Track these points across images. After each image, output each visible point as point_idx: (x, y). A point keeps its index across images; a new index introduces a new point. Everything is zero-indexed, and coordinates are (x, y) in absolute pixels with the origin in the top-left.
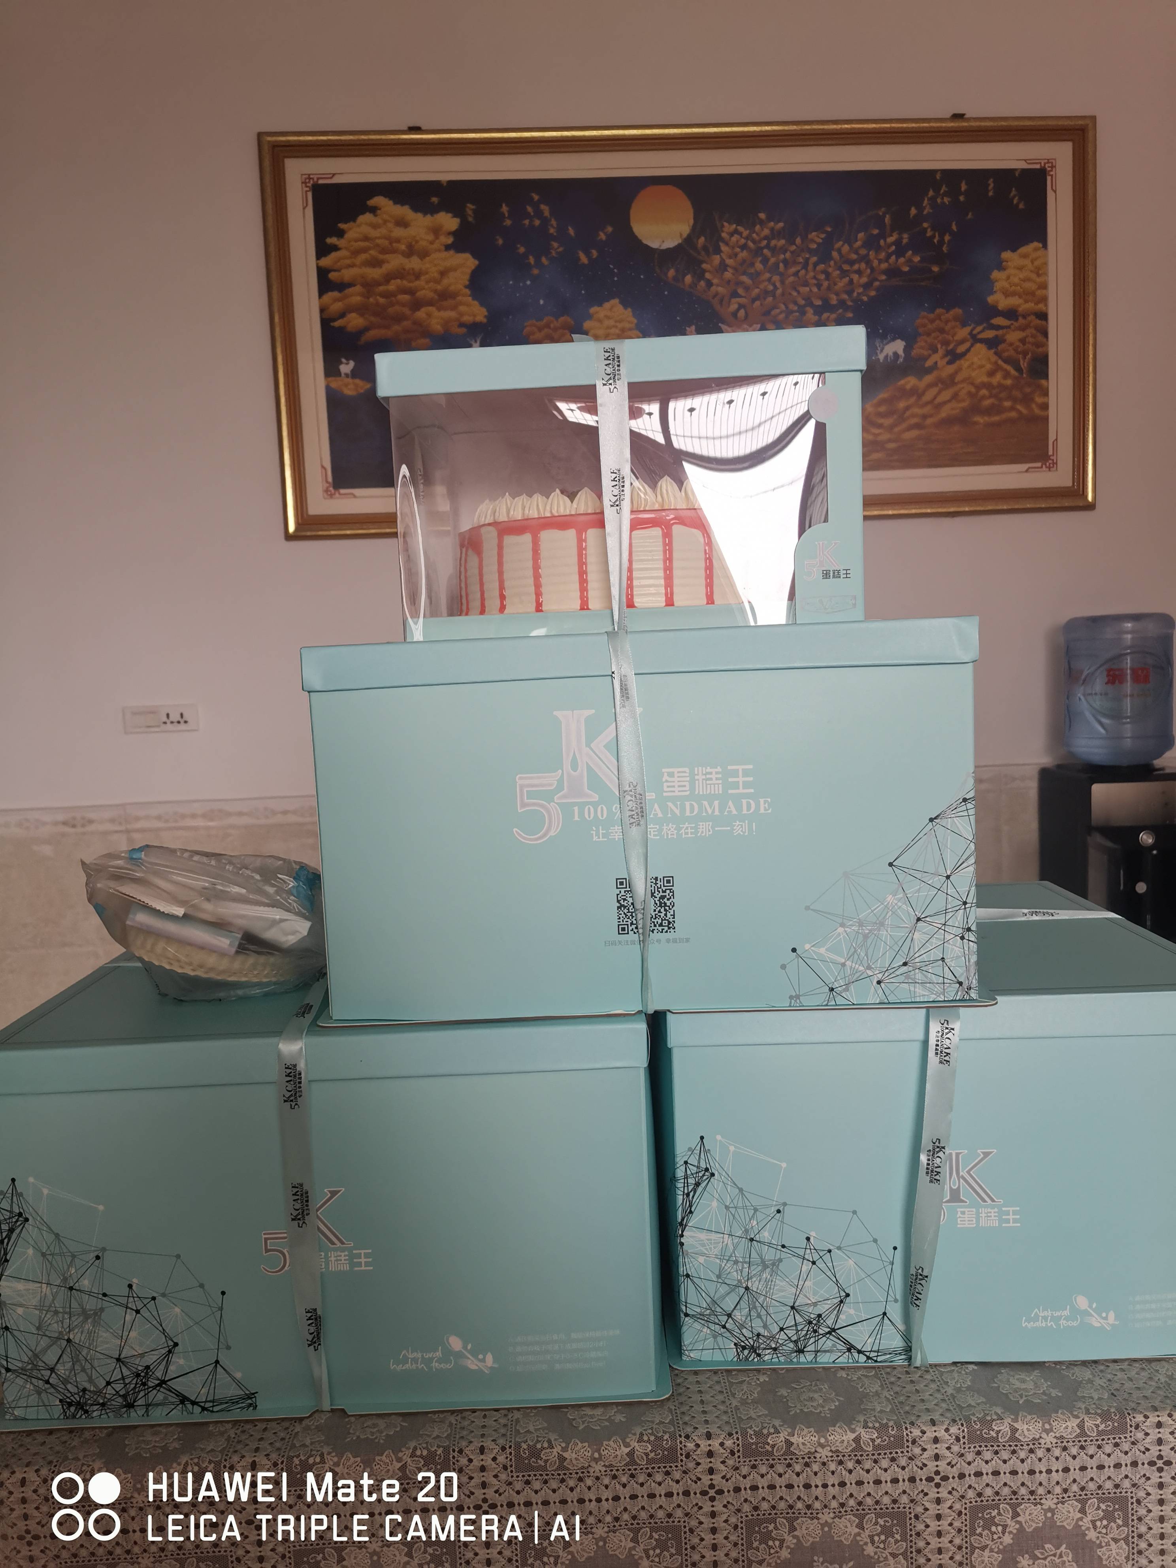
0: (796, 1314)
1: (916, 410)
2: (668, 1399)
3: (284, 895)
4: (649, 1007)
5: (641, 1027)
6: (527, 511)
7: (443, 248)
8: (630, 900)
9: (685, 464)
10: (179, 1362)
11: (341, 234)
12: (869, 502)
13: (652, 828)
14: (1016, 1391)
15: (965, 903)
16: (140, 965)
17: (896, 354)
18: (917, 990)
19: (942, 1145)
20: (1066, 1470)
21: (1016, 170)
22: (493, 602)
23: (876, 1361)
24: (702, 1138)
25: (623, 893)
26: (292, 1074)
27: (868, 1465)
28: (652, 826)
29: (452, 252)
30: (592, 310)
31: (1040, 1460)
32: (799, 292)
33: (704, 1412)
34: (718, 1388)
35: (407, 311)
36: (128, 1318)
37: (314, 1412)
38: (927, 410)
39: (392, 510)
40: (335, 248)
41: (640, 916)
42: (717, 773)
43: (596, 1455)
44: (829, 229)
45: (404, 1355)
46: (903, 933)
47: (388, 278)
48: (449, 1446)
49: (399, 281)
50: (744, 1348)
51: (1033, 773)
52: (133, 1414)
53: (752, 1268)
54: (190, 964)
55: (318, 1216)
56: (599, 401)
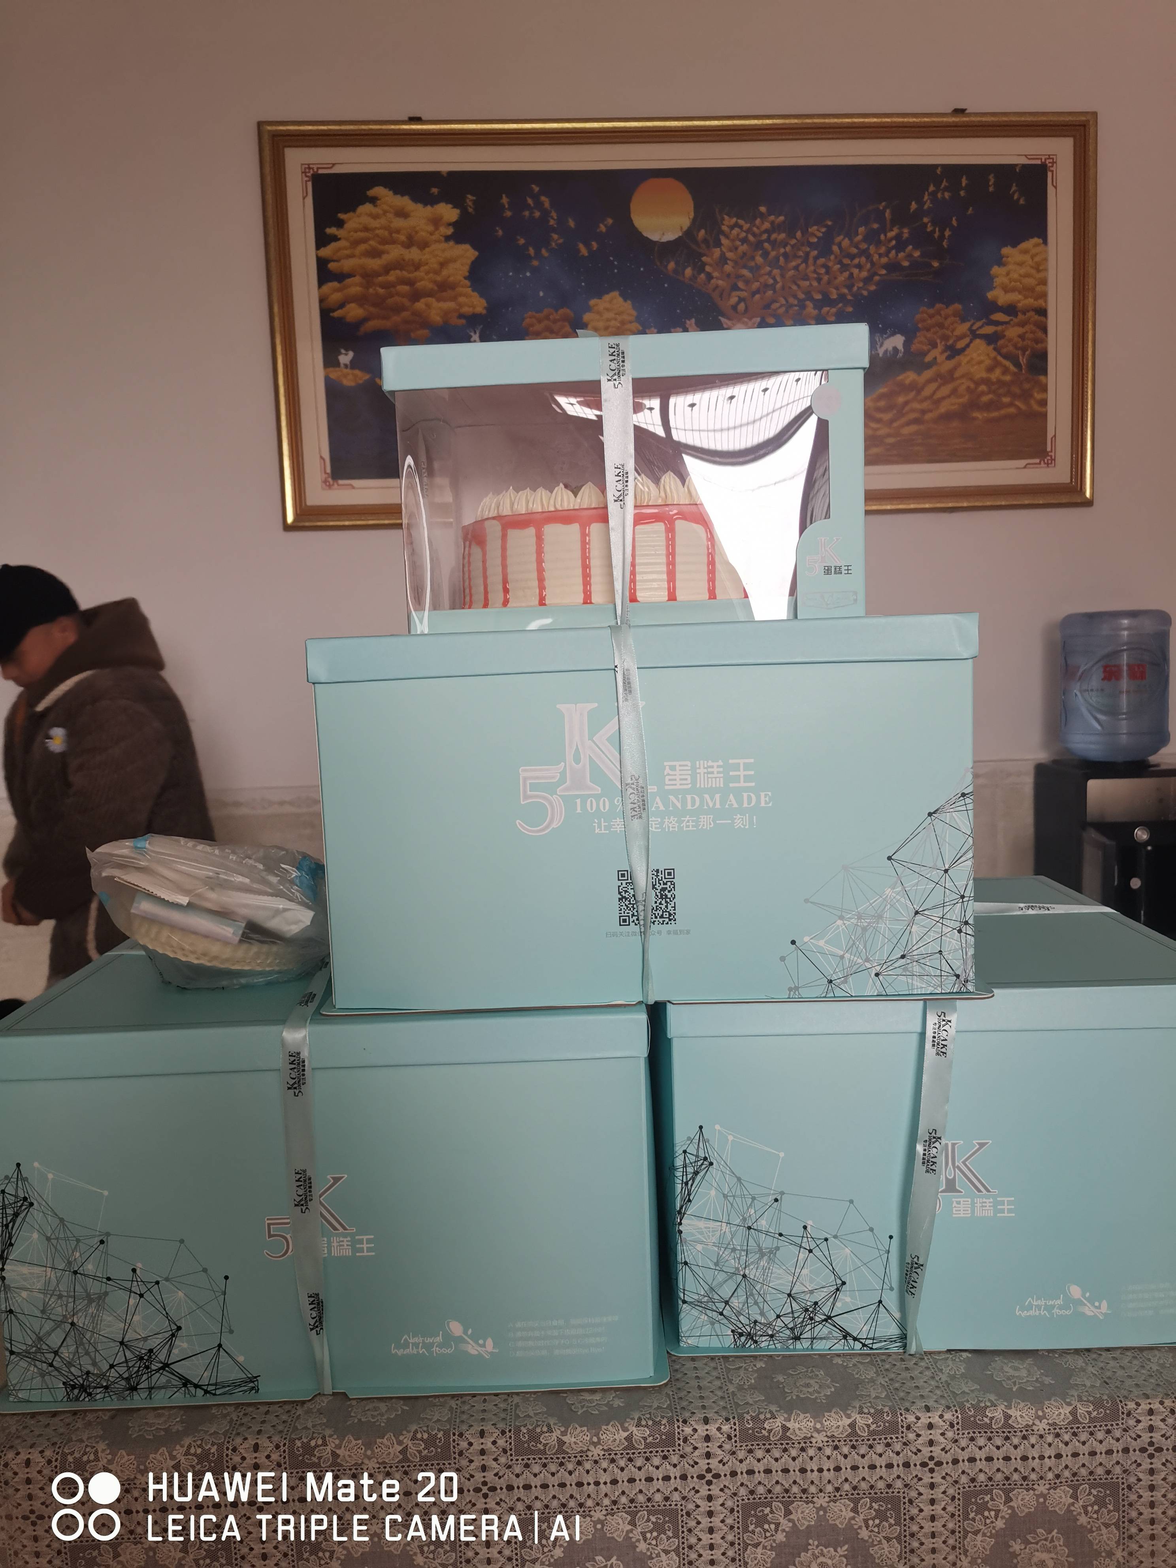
0: (793, 1301)
1: (916, 405)
2: (666, 1385)
3: (288, 885)
4: (649, 998)
5: (643, 1017)
6: (530, 505)
7: (443, 239)
8: (632, 892)
9: (684, 455)
10: (182, 1346)
11: (340, 224)
12: (871, 496)
13: (654, 821)
14: (1009, 1379)
15: (963, 897)
16: (143, 953)
17: (895, 349)
18: (914, 982)
19: (938, 1135)
20: (1059, 1456)
21: (1017, 165)
22: (497, 596)
23: (871, 1349)
24: (701, 1127)
25: (624, 885)
26: (296, 1062)
27: (863, 1450)
28: (653, 819)
29: (452, 243)
30: (592, 302)
31: (1033, 1446)
32: (798, 286)
33: (702, 1398)
34: (715, 1374)
35: (406, 302)
36: (132, 1301)
37: (315, 1396)
38: (925, 405)
39: (397, 501)
40: (335, 239)
41: (641, 908)
42: (718, 767)
43: (595, 1439)
44: (830, 223)
45: (406, 1340)
46: (899, 927)
47: (387, 269)
48: (449, 1430)
49: (398, 272)
50: (741, 1335)
51: (1030, 768)
52: (136, 1397)
53: (750, 1256)
54: (193, 952)
55: (321, 1202)
56: (604, 396)
